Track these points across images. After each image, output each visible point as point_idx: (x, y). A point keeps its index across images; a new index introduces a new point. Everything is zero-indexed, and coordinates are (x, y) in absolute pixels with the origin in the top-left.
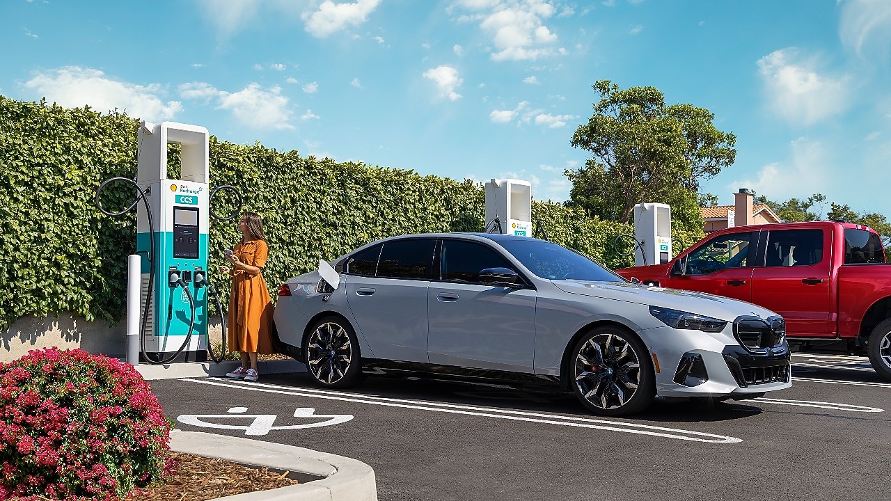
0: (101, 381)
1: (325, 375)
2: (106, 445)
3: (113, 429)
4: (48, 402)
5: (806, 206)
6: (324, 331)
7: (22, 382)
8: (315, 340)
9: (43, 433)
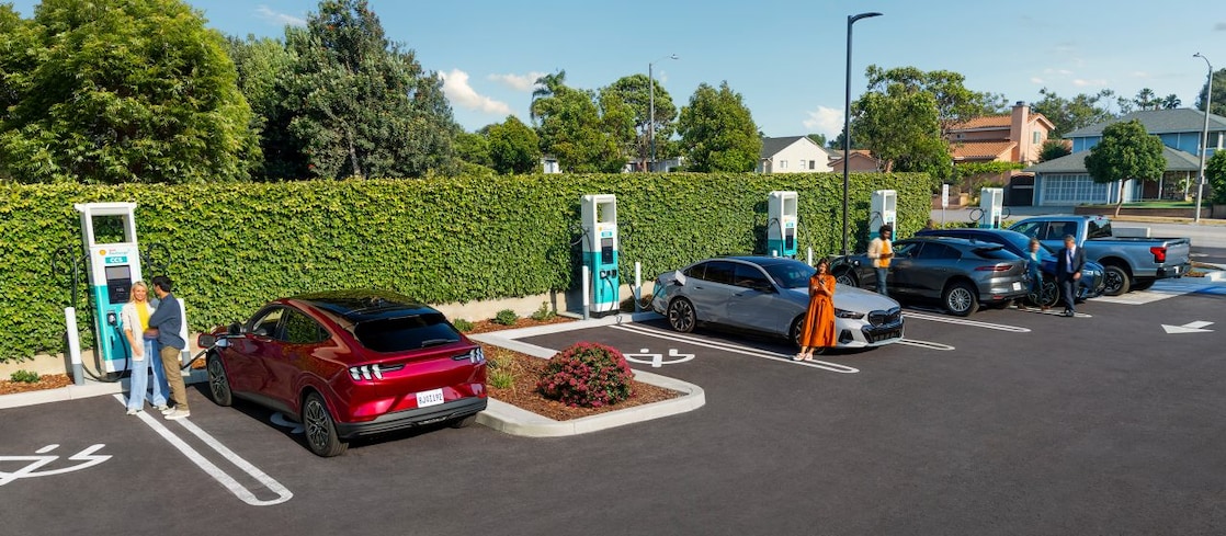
0: (605, 356)
1: (679, 326)
2: (607, 383)
3: (610, 376)
4: (583, 365)
5: (1093, 100)
6: (678, 305)
7: (572, 356)
8: (674, 309)
9: (581, 377)
